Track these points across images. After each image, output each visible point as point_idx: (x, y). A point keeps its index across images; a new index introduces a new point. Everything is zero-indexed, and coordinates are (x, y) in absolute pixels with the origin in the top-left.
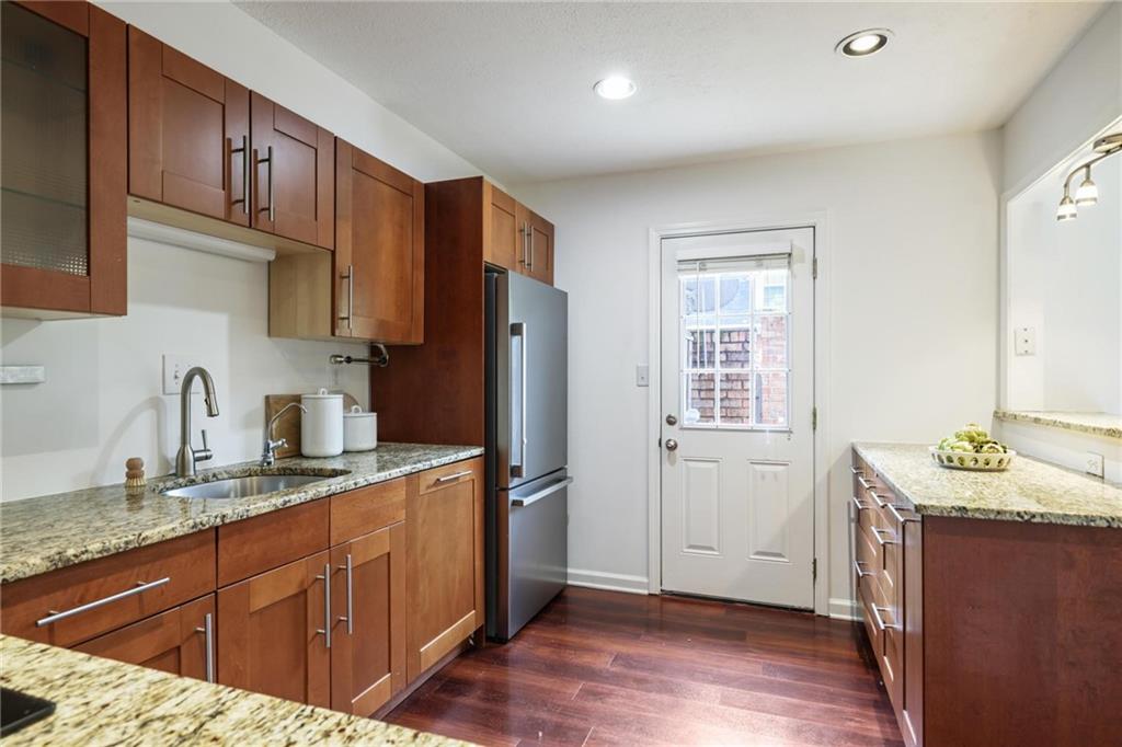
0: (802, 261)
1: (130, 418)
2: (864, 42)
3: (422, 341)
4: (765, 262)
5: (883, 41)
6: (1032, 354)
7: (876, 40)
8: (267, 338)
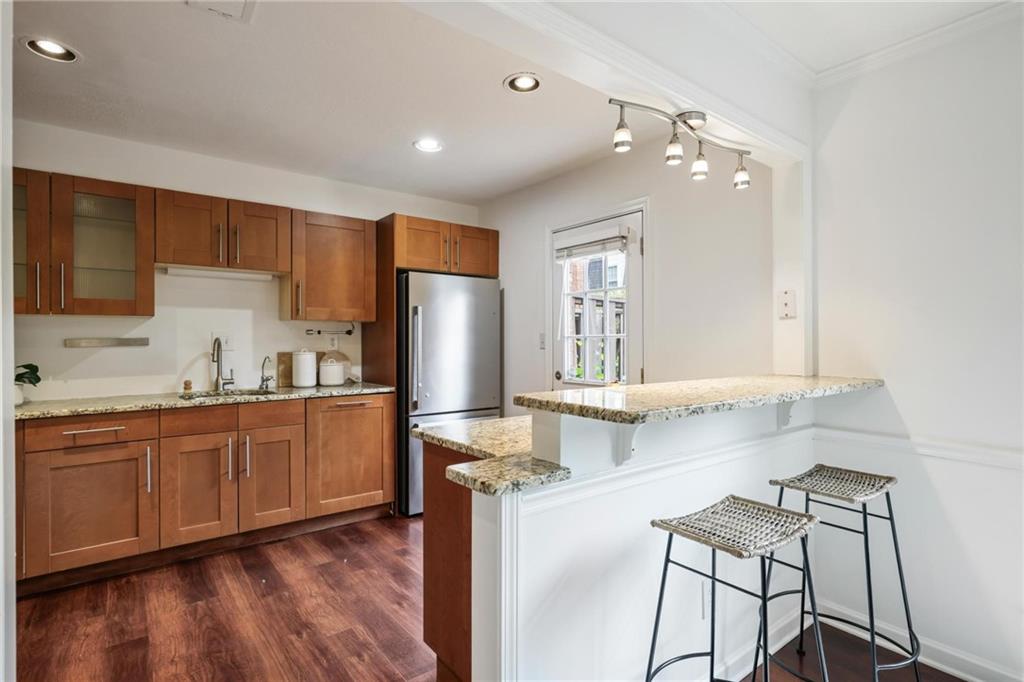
0: (635, 242)
1: (193, 363)
2: (525, 82)
3: (374, 319)
4: (608, 246)
5: (537, 84)
6: (794, 318)
7: (531, 83)
8: (278, 322)
